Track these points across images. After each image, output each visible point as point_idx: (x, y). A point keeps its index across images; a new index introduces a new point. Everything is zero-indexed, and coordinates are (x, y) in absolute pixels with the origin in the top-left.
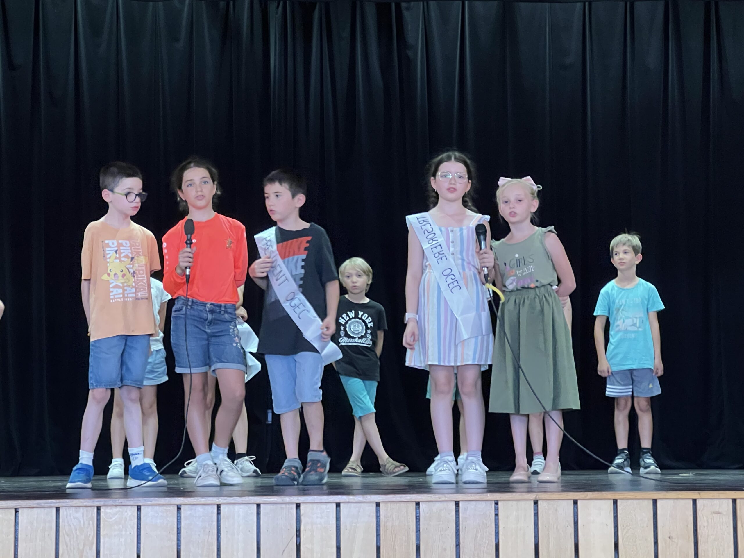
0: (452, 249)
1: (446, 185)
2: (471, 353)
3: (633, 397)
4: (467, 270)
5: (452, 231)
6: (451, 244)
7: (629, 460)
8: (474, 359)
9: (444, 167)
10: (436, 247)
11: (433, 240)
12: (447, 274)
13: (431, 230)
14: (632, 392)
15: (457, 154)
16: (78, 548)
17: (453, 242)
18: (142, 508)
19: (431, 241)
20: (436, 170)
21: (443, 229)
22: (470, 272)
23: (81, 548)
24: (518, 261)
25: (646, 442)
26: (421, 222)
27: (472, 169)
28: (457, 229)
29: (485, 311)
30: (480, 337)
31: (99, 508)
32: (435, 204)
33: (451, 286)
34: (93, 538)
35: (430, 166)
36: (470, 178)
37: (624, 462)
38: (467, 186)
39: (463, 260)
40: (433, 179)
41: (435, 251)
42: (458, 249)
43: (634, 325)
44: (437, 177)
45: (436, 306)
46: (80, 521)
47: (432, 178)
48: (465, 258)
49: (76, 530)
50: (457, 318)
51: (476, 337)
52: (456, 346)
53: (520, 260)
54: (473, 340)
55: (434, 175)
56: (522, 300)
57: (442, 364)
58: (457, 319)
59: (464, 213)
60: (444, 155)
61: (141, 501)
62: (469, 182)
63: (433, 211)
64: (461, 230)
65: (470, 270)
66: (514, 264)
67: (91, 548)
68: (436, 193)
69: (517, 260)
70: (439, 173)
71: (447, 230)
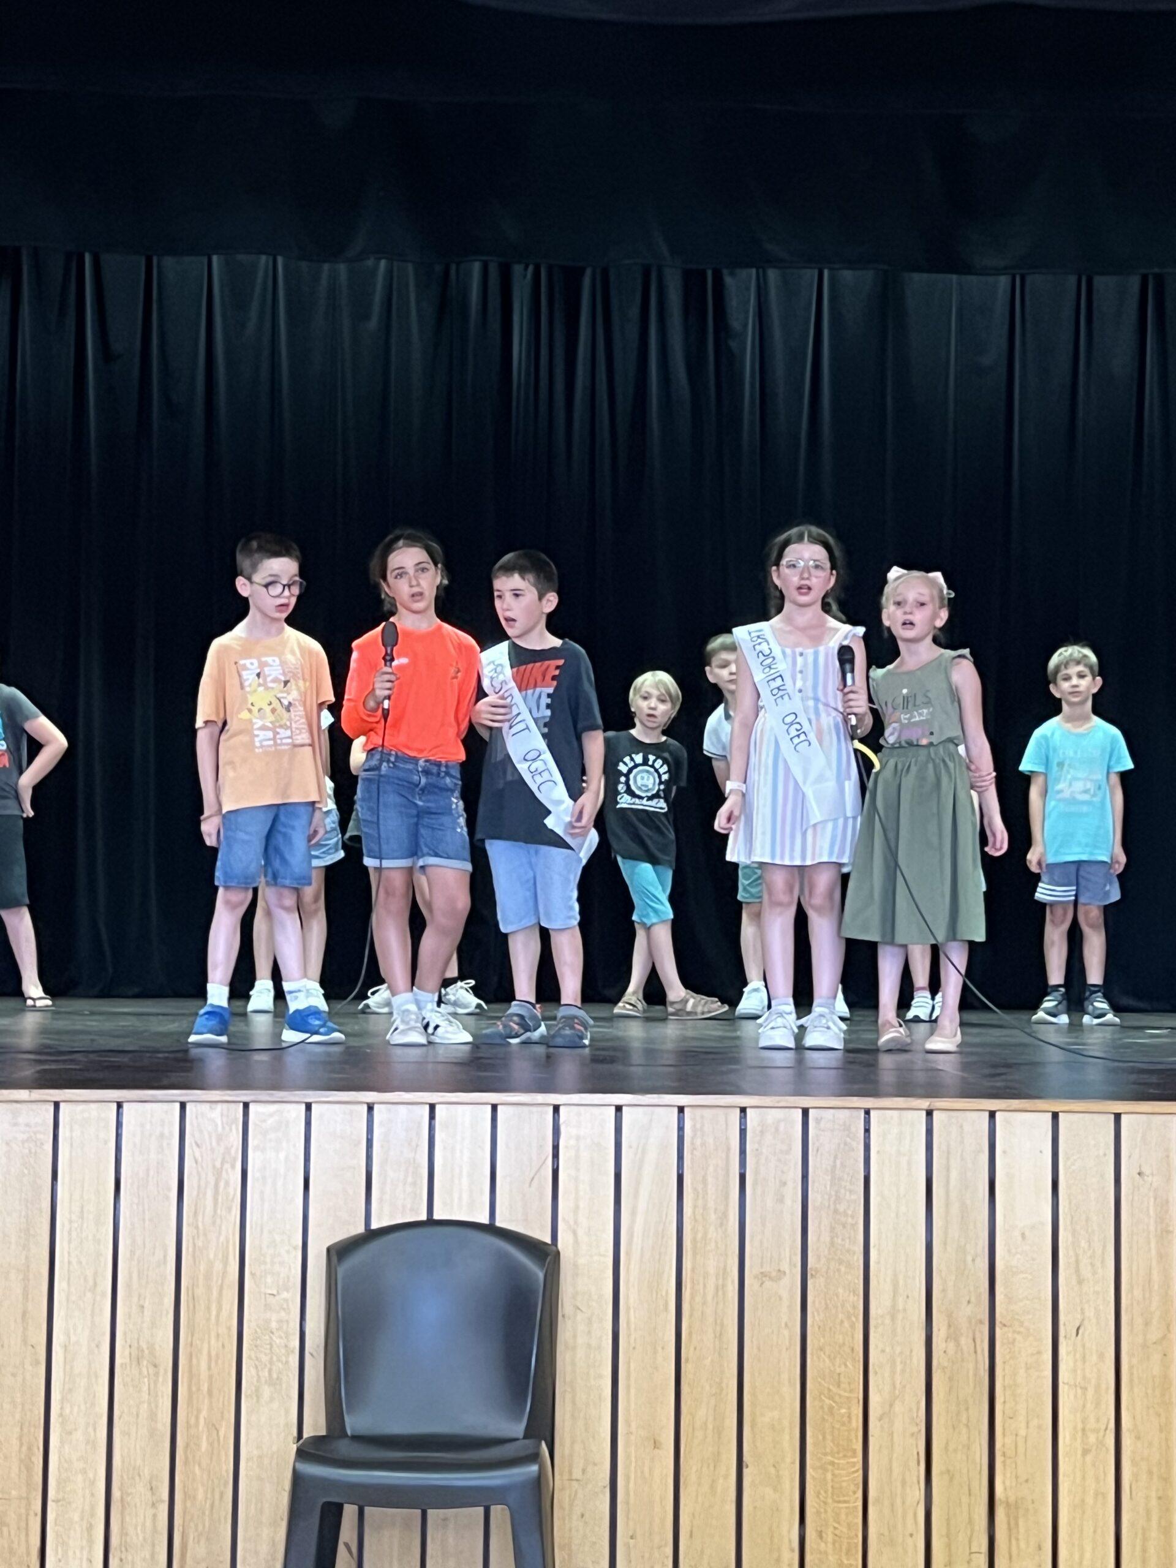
0: (799, 684)
1: (795, 580)
2: (826, 845)
3: (1076, 903)
4: (823, 715)
5: (801, 654)
6: (799, 676)
7: (1065, 1002)
8: (831, 854)
9: (792, 553)
10: (774, 679)
11: (770, 667)
12: (792, 722)
13: (769, 652)
14: (1076, 896)
15: (815, 530)
16: (214, 1167)
17: (801, 672)
18: (313, 1106)
19: (768, 669)
20: (780, 556)
21: (788, 651)
22: (829, 720)
23: (218, 1165)
24: (906, 699)
25: (1095, 975)
26: (754, 639)
27: (837, 553)
28: (810, 652)
29: (849, 779)
30: (841, 821)
31: (246, 1106)
32: (779, 610)
33: (796, 741)
34: (237, 1150)
35: (771, 549)
36: (833, 568)
37: (1056, 1006)
38: (830, 579)
39: (816, 699)
40: (775, 571)
41: (774, 685)
42: (810, 683)
43: (1086, 791)
44: (781, 568)
45: (770, 771)
46: (216, 1125)
47: (774, 568)
48: (822, 698)
49: (210, 1137)
50: (804, 790)
51: (835, 820)
52: (804, 835)
53: (909, 699)
54: (830, 825)
55: (777, 564)
56: (907, 764)
57: (778, 861)
58: (803, 794)
59: (822, 624)
60: (794, 531)
61: (311, 1096)
62: (832, 574)
63: (776, 620)
64: (816, 654)
65: (829, 715)
66: (899, 704)
67: (233, 1167)
68: (781, 592)
69: (904, 697)
70: (784, 562)
71: (794, 653)
